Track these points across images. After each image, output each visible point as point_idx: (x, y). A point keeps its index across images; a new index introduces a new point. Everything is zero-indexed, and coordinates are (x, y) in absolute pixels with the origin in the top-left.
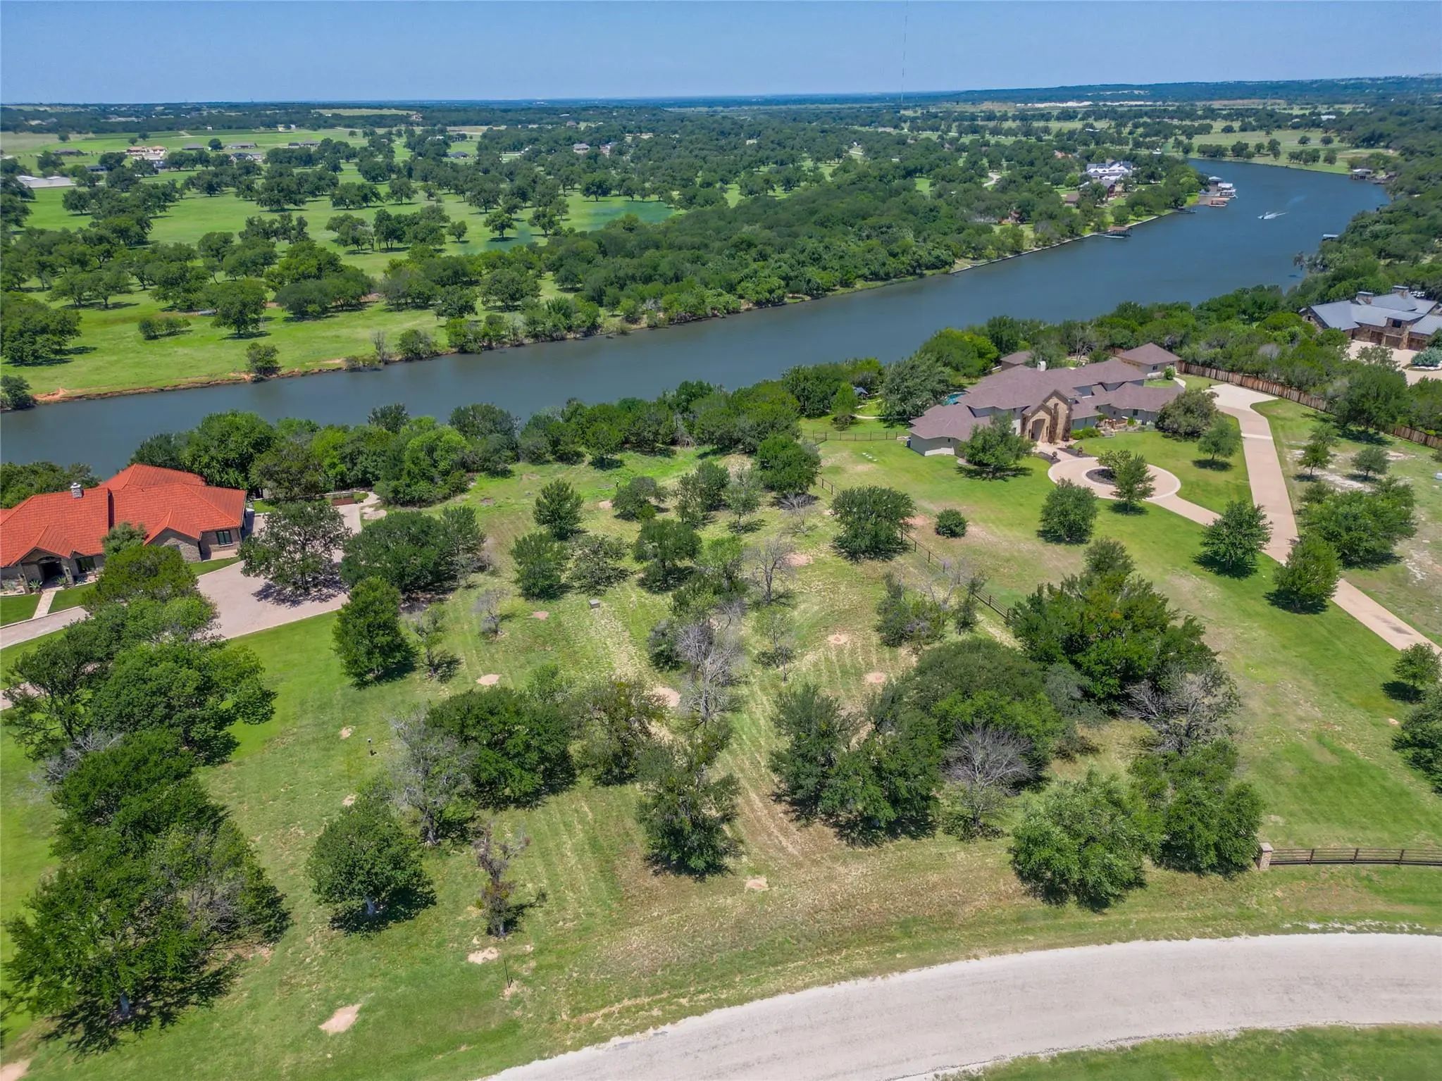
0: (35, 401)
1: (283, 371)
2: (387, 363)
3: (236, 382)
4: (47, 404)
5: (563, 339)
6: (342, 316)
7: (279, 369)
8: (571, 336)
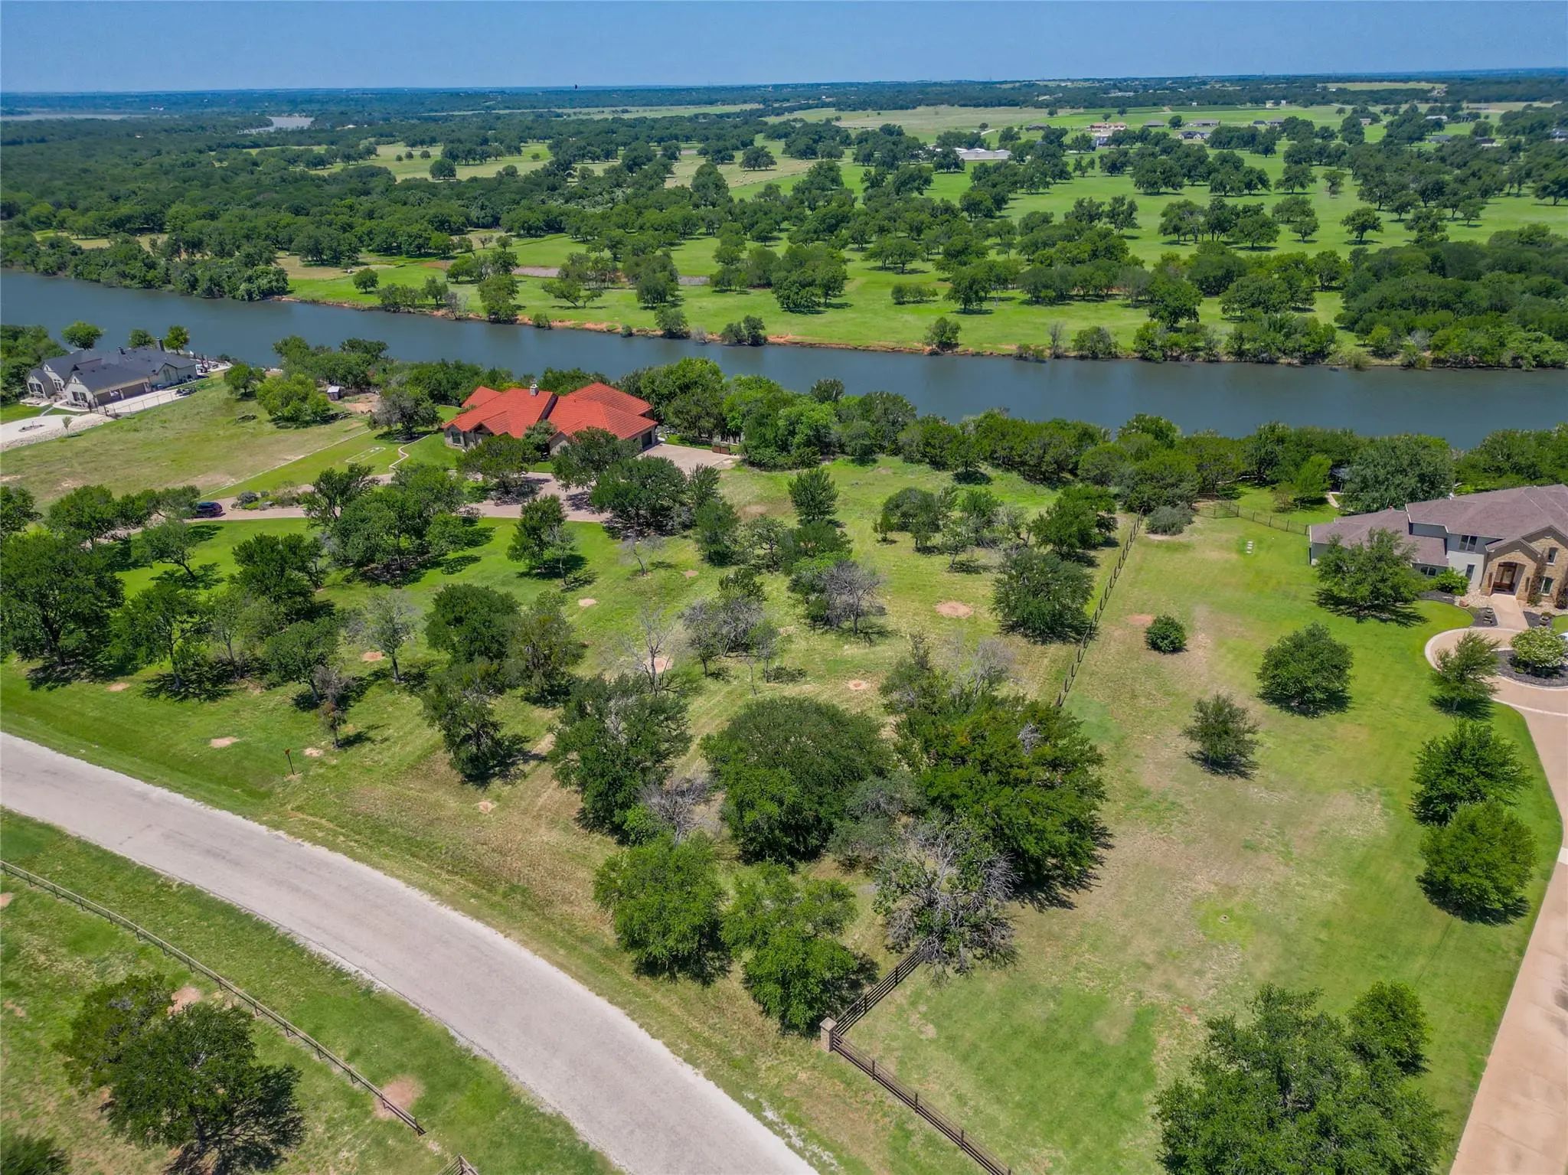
0: (766, 339)
3: (914, 353)
4: (773, 344)
7: (957, 345)
8: (1284, 360)
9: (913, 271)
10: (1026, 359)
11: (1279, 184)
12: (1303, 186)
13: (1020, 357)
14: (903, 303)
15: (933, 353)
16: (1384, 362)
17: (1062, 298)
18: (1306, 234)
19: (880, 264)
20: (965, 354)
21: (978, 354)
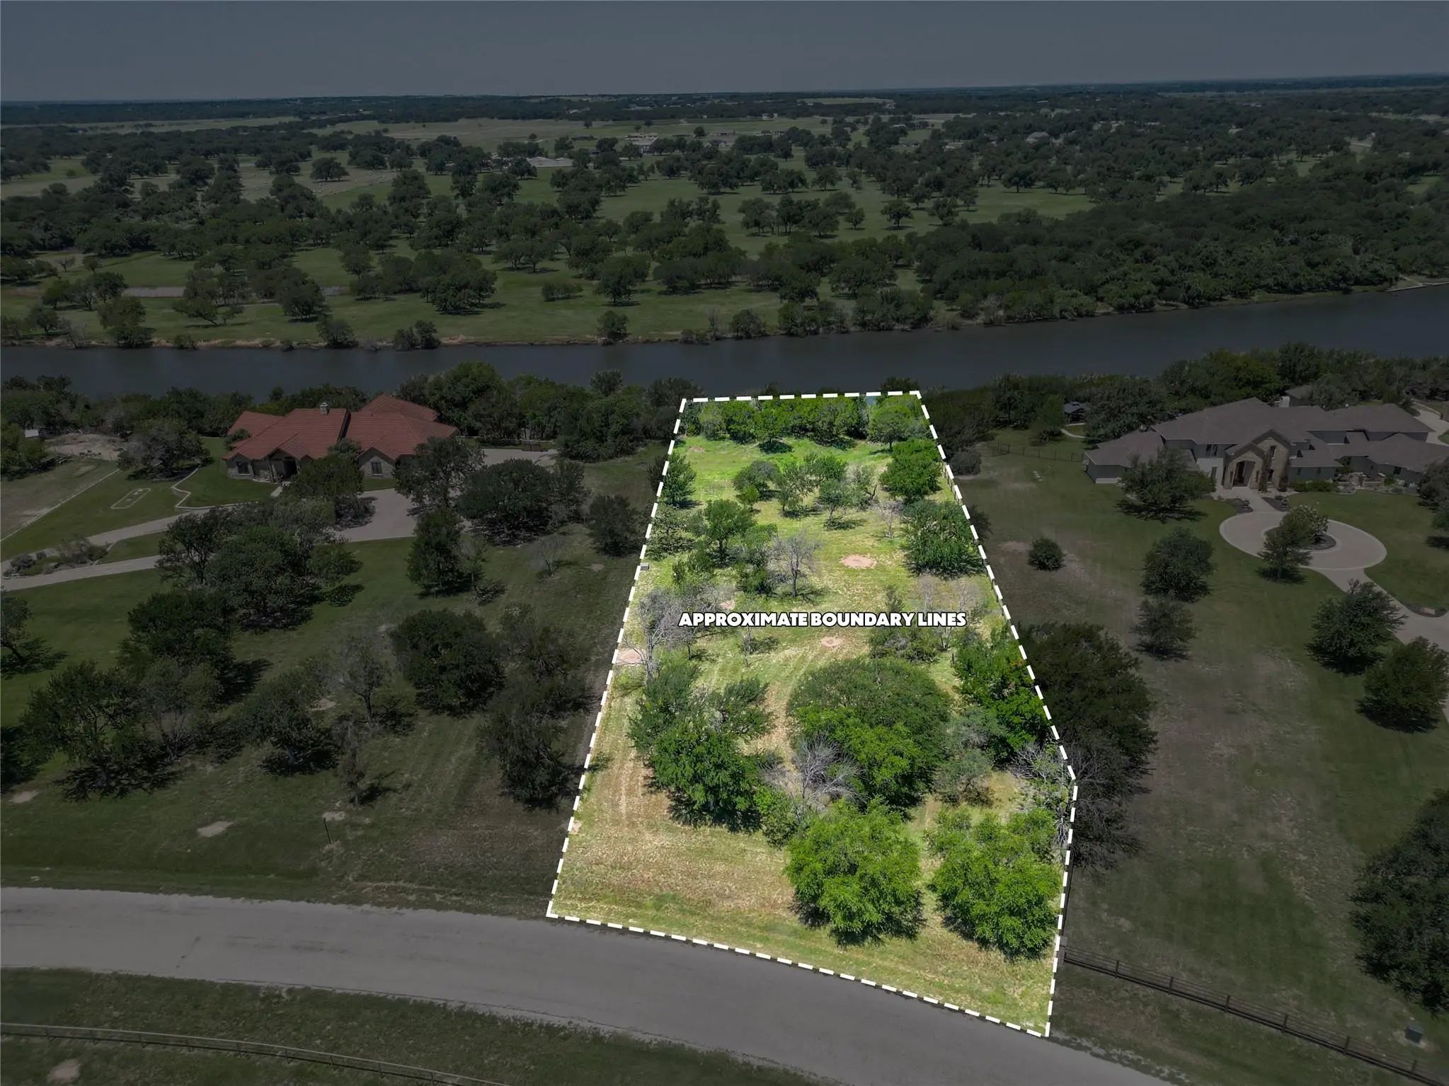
0: (440, 343)
1: (629, 338)
2: (718, 339)
3: (588, 344)
4: (447, 346)
5: (890, 329)
6: (707, 293)
7: (626, 335)
8: (898, 327)
9: (544, 270)
10: (692, 343)
11: (814, 183)
12: (833, 184)
13: (686, 342)
14: (553, 300)
15: (606, 344)
16: (969, 322)
17: (693, 288)
18: (856, 223)
19: (510, 265)
20: (635, 342)
21: (647, 342)
